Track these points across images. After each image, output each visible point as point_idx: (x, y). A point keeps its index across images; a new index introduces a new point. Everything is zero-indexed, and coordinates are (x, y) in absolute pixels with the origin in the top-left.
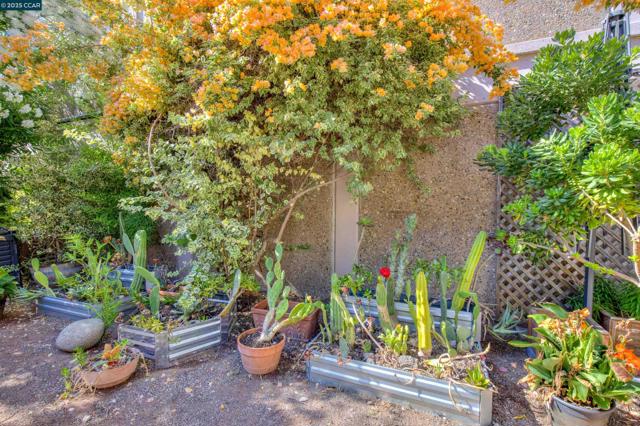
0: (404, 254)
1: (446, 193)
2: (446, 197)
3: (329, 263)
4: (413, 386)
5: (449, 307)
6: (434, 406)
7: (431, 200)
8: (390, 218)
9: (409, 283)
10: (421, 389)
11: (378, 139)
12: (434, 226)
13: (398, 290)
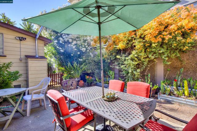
0: (180, 77)
1: (191, 63)
2: (191, 64)
3: (155, 79)
4: (185, 101)
5: (193, 89)
6: (190, 105)
7: (186, 64)
8: (173, 69)
9: (181, 83)
10: (187, 102)
11: (172, 52)
12: (187, 71)
13: (178, 84)
